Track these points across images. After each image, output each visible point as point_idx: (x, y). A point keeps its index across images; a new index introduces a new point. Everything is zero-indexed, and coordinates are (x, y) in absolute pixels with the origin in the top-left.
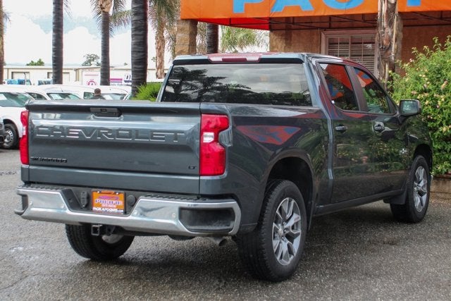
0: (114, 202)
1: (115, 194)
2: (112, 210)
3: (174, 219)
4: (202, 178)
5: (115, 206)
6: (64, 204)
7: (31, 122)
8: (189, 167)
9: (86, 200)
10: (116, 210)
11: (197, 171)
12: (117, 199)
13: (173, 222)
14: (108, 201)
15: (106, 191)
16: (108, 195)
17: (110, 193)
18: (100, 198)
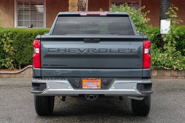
0: (95, 83)
1: (96, 79)
2: (94, 88)
3: (134, 89)
4: (144, 69)
5: (95, 86)
6: (70, 86)
7: (43, 46)
8: (138, 65)
9: (79, 83)
10: (96, 87)
11: (141, 66)
12: (97, 82)
13: (134, 90)
14: (91, 83)
15: (91, 79)
16: (91, 80)
17: (93, 80)
18: (86, 82)
